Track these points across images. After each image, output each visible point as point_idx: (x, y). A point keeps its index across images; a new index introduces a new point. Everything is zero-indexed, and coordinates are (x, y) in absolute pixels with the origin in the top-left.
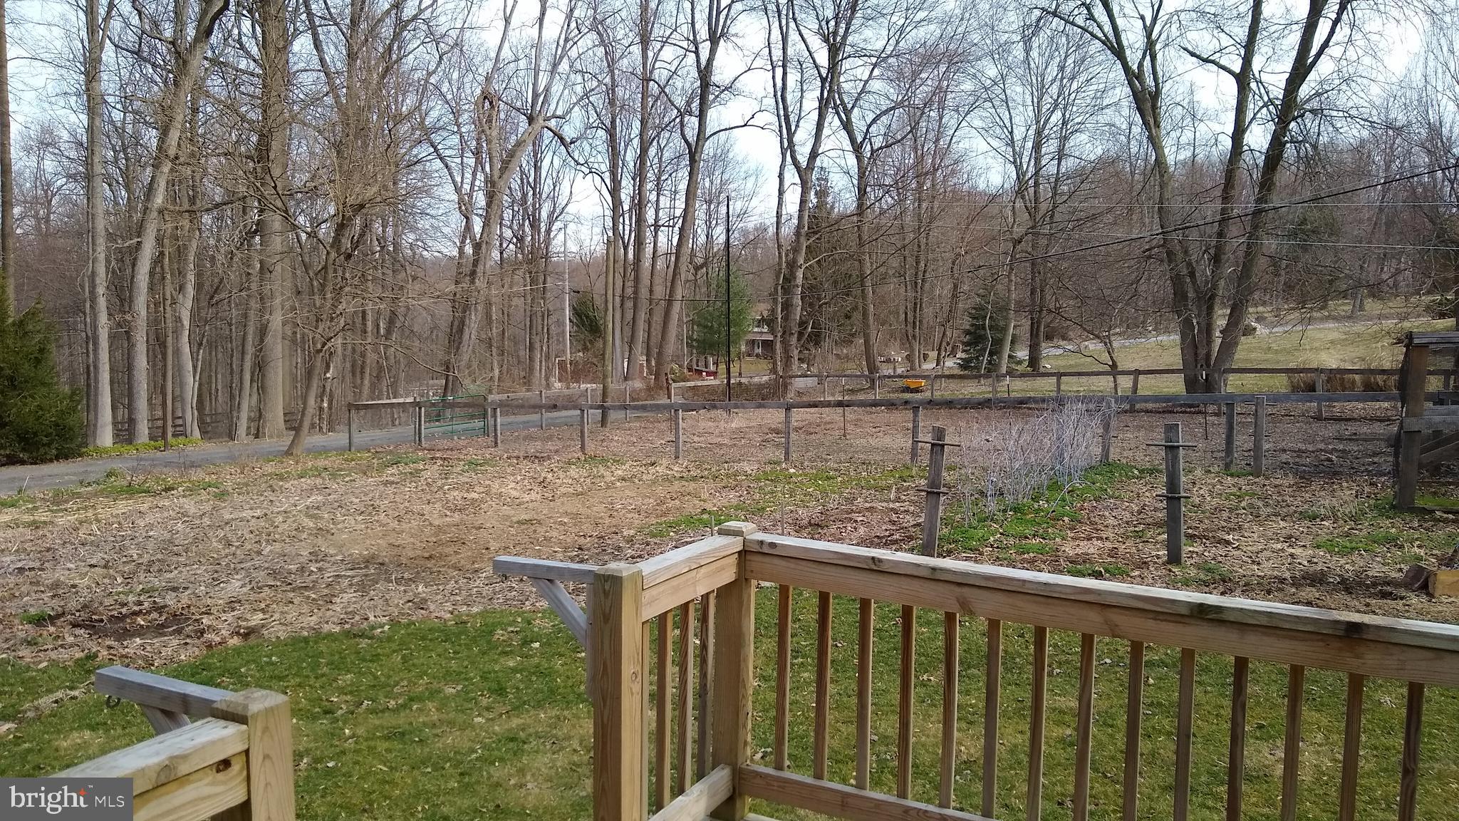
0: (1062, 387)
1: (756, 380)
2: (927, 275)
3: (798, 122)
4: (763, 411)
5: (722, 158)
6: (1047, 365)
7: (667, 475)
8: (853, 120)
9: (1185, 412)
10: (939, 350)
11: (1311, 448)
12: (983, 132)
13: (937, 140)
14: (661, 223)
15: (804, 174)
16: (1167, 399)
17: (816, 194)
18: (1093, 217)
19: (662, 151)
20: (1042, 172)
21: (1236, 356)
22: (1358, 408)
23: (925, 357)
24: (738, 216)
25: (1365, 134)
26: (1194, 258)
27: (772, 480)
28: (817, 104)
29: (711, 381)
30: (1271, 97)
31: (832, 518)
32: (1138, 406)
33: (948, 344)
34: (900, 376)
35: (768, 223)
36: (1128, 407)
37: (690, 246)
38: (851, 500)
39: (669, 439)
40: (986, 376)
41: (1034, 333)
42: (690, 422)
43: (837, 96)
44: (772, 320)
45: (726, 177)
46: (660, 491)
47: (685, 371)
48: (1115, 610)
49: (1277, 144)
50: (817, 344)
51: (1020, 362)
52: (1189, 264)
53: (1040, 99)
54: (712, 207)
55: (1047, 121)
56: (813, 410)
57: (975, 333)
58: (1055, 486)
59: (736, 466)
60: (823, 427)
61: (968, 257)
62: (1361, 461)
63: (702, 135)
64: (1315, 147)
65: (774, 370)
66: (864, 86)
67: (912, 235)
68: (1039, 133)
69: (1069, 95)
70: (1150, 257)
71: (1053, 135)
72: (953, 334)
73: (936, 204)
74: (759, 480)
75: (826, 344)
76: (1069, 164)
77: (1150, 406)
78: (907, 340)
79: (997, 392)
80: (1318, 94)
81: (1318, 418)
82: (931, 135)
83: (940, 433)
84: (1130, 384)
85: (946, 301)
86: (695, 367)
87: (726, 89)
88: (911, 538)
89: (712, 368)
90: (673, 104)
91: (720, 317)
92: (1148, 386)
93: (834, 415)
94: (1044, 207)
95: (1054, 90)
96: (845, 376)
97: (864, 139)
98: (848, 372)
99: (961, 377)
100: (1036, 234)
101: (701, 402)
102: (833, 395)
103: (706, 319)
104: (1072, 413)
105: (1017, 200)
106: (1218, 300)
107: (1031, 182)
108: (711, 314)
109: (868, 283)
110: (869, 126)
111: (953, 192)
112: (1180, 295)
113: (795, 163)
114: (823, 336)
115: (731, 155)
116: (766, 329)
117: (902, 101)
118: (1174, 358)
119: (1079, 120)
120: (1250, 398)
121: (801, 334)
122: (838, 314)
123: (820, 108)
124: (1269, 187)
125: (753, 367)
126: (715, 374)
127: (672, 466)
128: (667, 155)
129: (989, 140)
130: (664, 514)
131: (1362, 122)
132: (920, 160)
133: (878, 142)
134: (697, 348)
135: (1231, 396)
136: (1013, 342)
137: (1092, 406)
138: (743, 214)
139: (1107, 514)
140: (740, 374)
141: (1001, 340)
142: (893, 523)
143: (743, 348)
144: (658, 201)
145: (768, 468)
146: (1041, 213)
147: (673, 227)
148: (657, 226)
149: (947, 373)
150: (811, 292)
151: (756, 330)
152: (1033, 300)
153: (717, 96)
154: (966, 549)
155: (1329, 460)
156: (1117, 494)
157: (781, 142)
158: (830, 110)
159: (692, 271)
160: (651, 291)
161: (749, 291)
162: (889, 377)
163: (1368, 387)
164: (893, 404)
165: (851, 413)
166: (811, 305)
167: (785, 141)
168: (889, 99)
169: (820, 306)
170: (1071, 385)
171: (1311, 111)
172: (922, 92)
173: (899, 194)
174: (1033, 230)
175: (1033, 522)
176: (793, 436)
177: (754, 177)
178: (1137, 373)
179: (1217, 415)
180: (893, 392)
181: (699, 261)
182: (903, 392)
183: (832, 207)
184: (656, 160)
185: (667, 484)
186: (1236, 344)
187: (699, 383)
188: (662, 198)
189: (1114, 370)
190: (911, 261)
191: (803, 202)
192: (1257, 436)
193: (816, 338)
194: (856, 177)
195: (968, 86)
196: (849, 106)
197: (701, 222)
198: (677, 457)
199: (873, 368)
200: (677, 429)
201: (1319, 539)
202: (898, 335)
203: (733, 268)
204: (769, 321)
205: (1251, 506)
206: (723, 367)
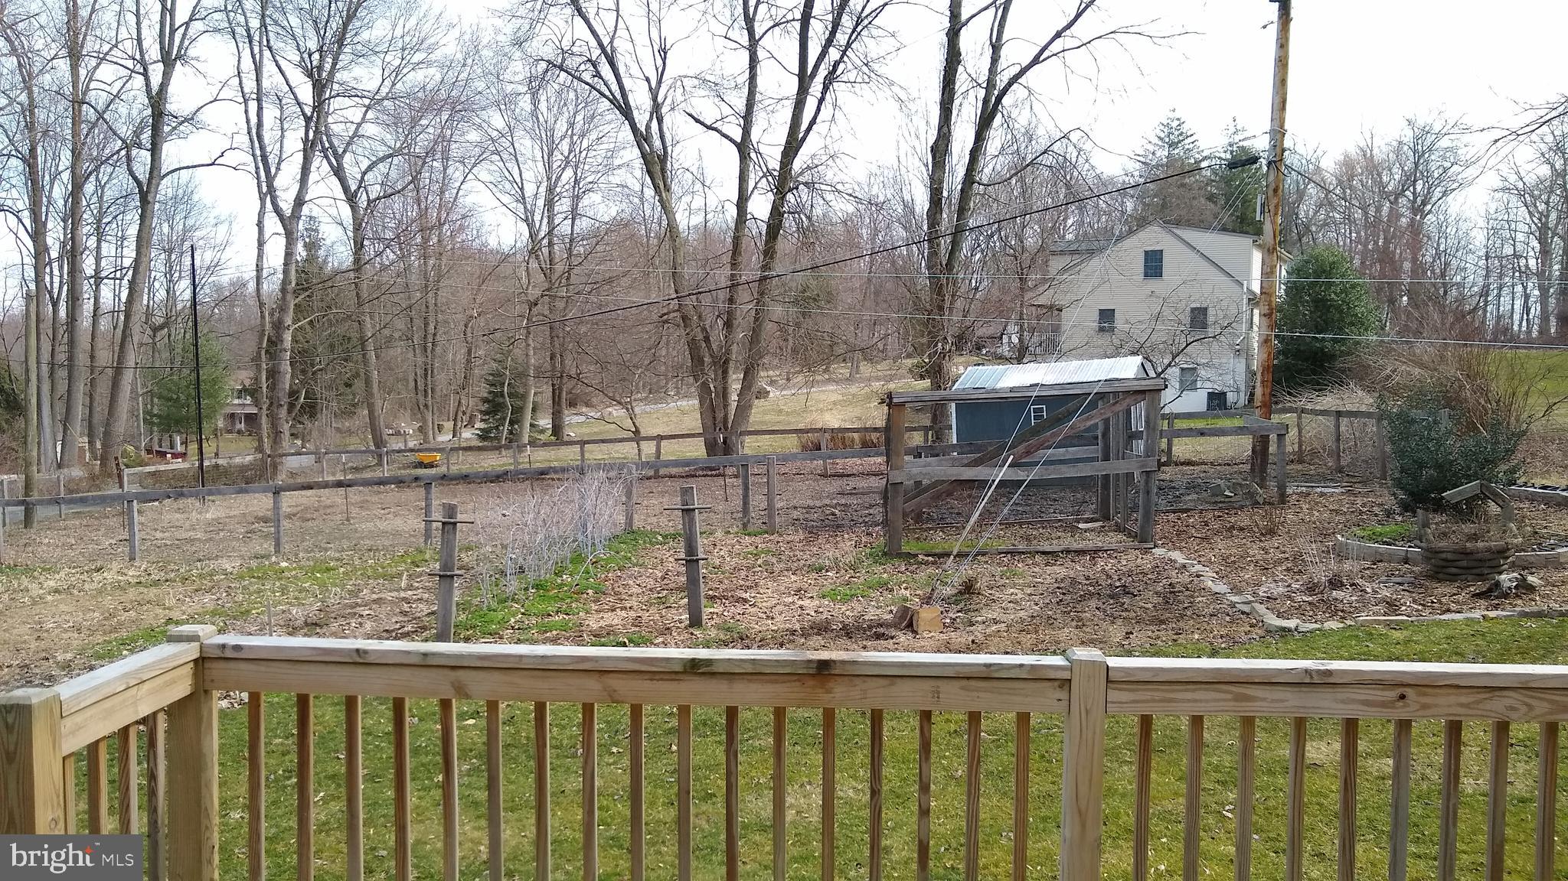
0: (587, 455)
1: (238, 460)
2: (438, 338)
3: (279, 164)
4: (247, 497)
5: (184, 199)
6: (571, 433)
7: (119, 582)
8: (345, 165)
9: (707, 475)
10: (455, 420)
11: (818, 503)
12: (491, 186)
13: (442, 192)
14: (104, 274)
15: (289, 223)
16: (687, 463)
17: (305, 245)
18: (610, 281)
19: (103, 188)
20: (555, 232)
21: (752, 419)
22: (854, 464)
23: (440, 428)
24: (208, 269)
25: (851, 209)
26: (708, 323)
27: (259, 578)
28: (301, 146)
29: (179, 464)
30: (770, 168)
31: (333, 615)
32: (662, 472)
33: (464, 413)
34: (412, 450)
35: (246, 276)
36: (651, 473)
37: (145, 302)
38: (354, 593)
39: (121, 538)
40: (507, 447)
41: (556, 400)
42: (150, 515)
43: (325, 138)
44: (256, 390)
45: (190, 222)
46: (108, 602)
47: (143, 453)
48: (611, 675)
49: (776, 213)
50: (313, 416)
51: (542, 431)
52: (704, 329)
53: (550, 154)
54: (173, 257)
55: (559, 178)
56: (310, 492)
57: (493, 400)
58: (578, 559)
59: (213, 565)
60: (322, 512)
61: (482, 319)
62: (860, 513)
63: (155, 173)
64: (809, 218)
65: (260, 449)
66: (357, 129)
67: (418, 294)
68: (550, 190)
69: (580, 152)
70: (666, 322)
71: (565, 194)
72: (471, 403)
73: (444, 261)
74: (242, 578)
75: (324, 417)
76: (583, 224)
77: (674, 471)
78: (418, 410)
79: (519, 463)
80: (809, 168)
81: (824, 476)
82: (436, 187)
83: (451, 511)
84: (653, 450)
85: (460, 368)
86: (156, 448)
87: (186, 120)
88: (424, 628)
89: (180, 448)
90: (115, 133)
91: (188, 387)
92: (671, 450)
93: (336, 496)
94: (559, 268)
95: (565, 146)
96: (347, 452)
97: (359, 187)
98: (352, 448)
99: (479, 449)
100: (553, 297)
101: (165, 488)
102: (334, 474)
103: (170, 390)
104: (594, 481)
105: (531, 261)
106: (732, 365)
107: (545, 242)
108: (176, 384)
109: (370, 346)
110: (364, 174)
111: (462, 248)
112: (697, 360)
113: (278, 211)
114: (319, 407)
115: (195, 197)
116: (248, 400)
117: (401, 149)
118: (693, 422)
119: (590, 179)
120: (763, 460)
121: (291, 406)
122: (338, 381)
123: (305, 150)
124: (772, 255)
125: (233, 446)
126: (183, 455)
127: (125, 571)
128: (109, 194)
129: (498, 195)
130: (115, 630)
131: (847, 197)
132: (423, 214)
133: (375, 191)
134: (159, 425)
135: (746, 457)
136: (534, 410)
137: (612, 474)
138: (213, 268)
139: (631, 582)
140: (217, 454)
141: (522, 408)
142: (404, 613)
143: (221, 424)
144: (98, 248)
145: (254, 564)
146: (557, 275)
147: (121, 279)
148: (98, 279)
149: (464, 445)
150: (303, 358)
151: (236, 401)
152: (553, 366)
153: (175, 128)
154: (484, 634)
155: (833, 514)
156: (641, 562)
157: (259, 186)
158: (317, 153)
159: (149, 331)
160: (92, 357)
161: (225, 356)
162: (399, 452)
163: (865, 444)
164: (401, 482)
165: (355, 494)
166: (303, 372)
167: (264, 185)
168: (386, 145)
169: (314, 373)
170: (595, 453)
171: (806, 184)
172: (422, 142)
173: (401, 249)
174: (549, 292)
175: (557, 598)
176: (285, 524)
177: (227, 224)
178: (660, 438)
179: (736, 476)
180: (404, 468)
181: (158, 320)
182: (416, 467)
183: (325, 262)
184: (95, 199)
185: (118, 592)
186: (750, 406)
187: (162, 468)
188: (104, 245)
189: (637, 436)
190: (418, 322)
191: (289, 254)
192: (769, 496)
193: (311, 409)
194: (351, 228)
195: (473, 136)
196: (340, 151)
197: (158, 275)
198: (132, 559)
199: (379, 442)
200: (131, 524)
201: (824, 589)
202: (408, 405)
203: (203, 329)
204: (252, 392)
205: (766, 563)
206: (193, 447)
